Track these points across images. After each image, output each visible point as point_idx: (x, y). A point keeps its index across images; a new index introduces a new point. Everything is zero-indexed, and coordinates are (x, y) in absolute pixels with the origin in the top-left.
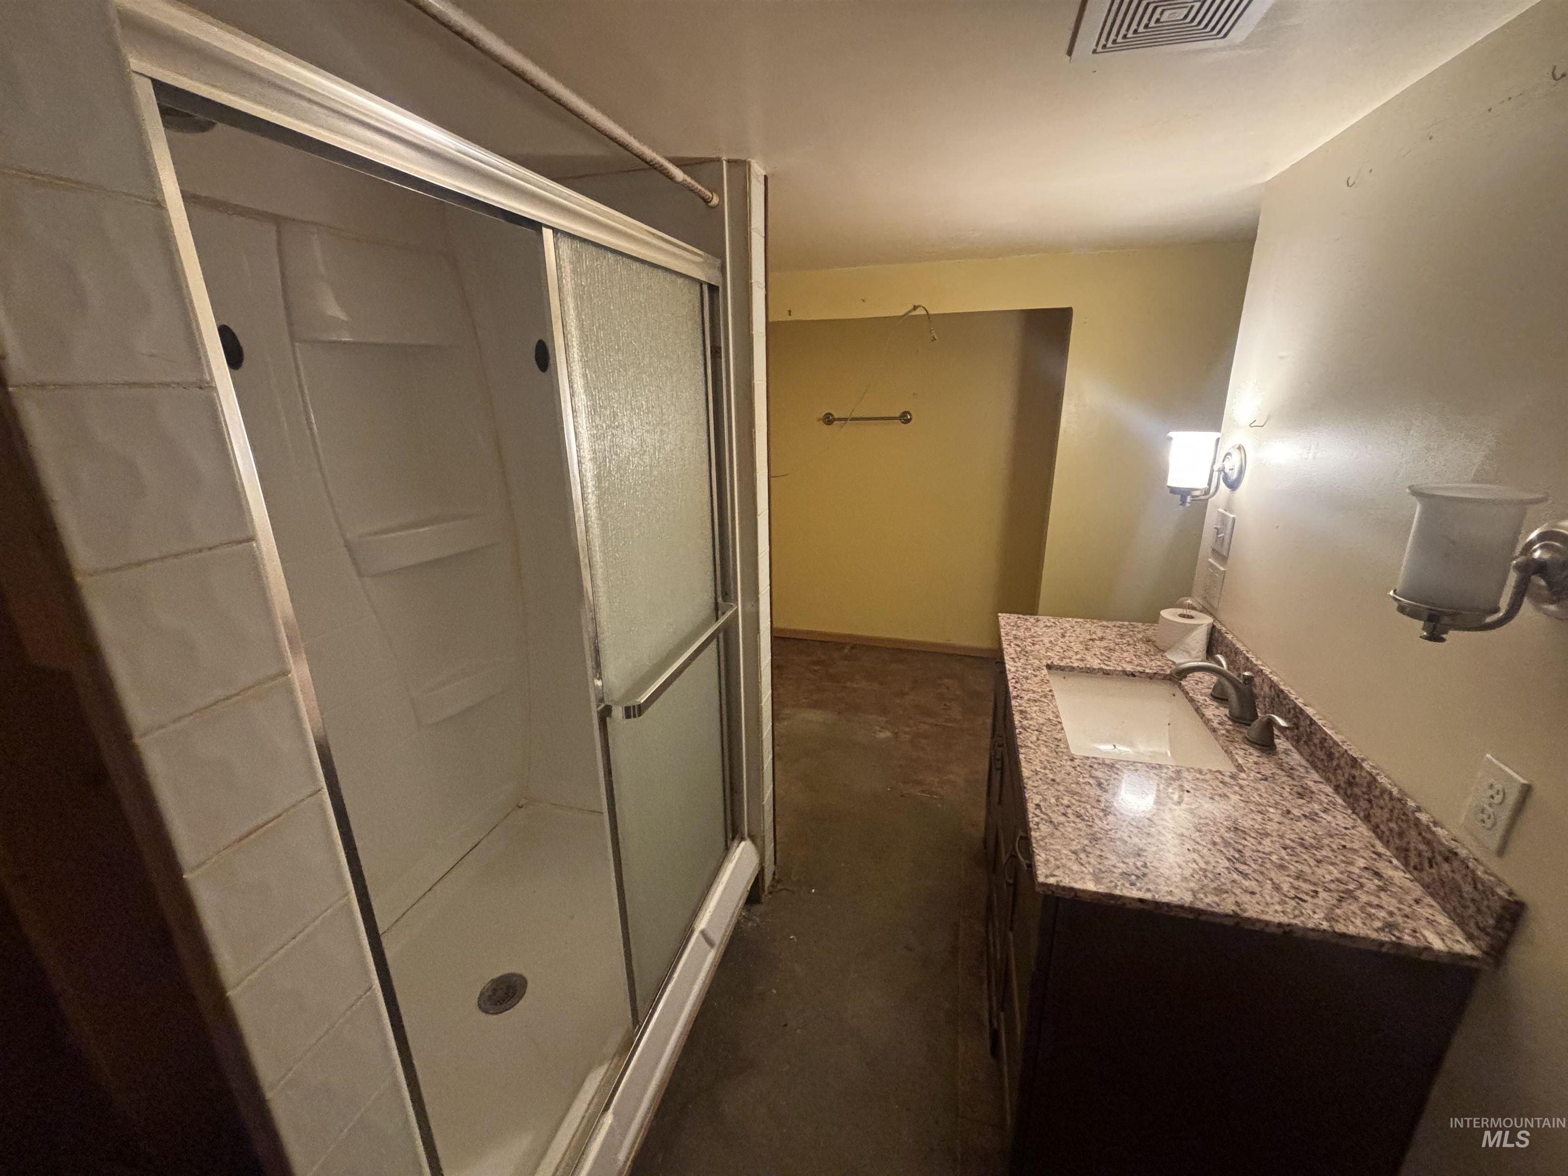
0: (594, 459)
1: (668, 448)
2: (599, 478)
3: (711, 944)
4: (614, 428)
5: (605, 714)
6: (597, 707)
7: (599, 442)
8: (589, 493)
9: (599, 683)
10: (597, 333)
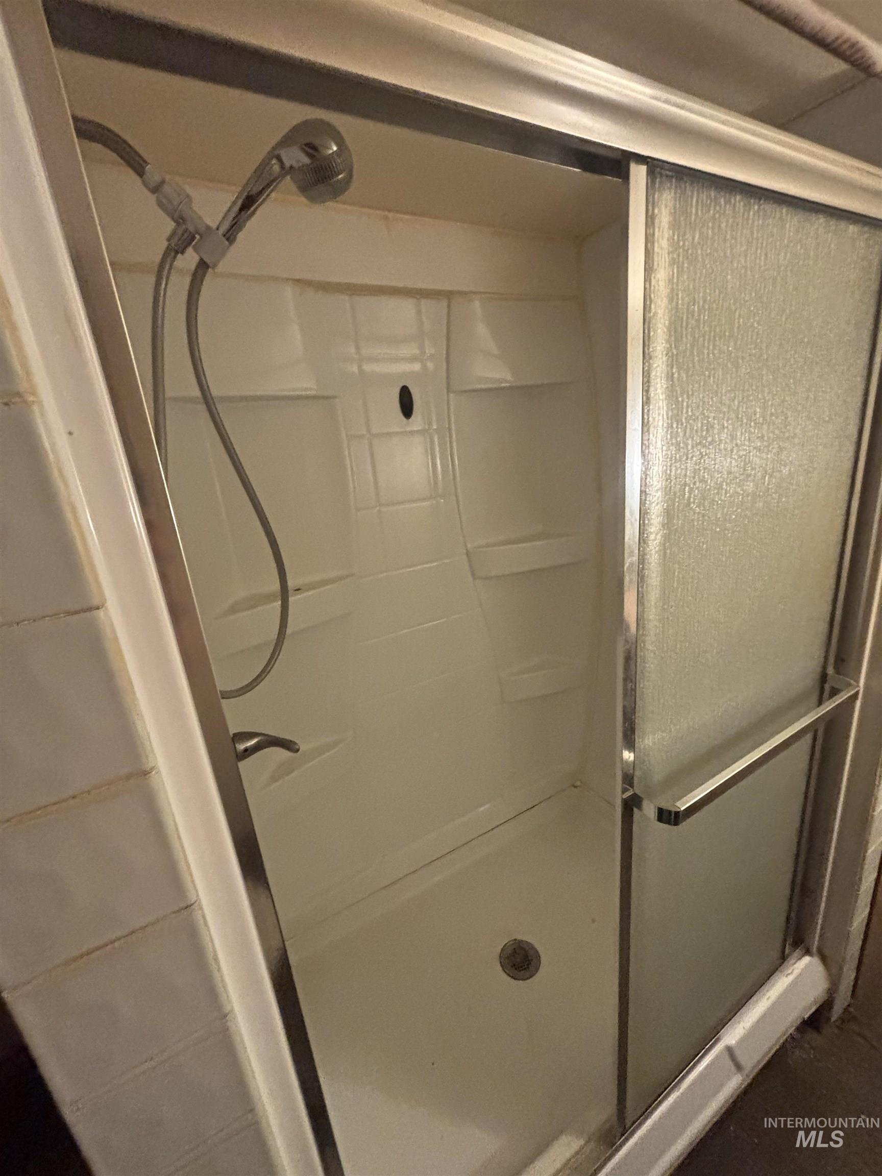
0: (667, 490)
1: (785, 471)
2: (668, 514)
3: (739, 1067)
4: (704, 446)
5: (631, 805)
6: (623, 793)
7: (678, 465)
8: (651, 533)
9: (628, 756)
10: (699, 315)
